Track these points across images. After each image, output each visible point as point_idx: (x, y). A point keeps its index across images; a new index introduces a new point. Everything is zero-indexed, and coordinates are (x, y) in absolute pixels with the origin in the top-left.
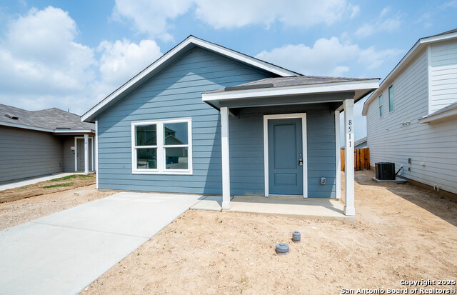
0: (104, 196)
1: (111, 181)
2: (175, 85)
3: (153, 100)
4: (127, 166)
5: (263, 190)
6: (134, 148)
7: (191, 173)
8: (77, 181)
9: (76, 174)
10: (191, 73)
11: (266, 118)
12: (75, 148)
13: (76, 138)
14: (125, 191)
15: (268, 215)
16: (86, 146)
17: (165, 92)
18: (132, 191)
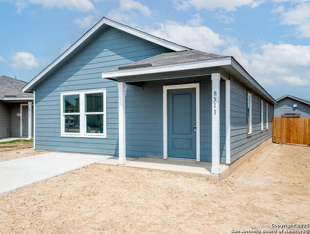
0: (38, 154)
1: (45, 143)
2: (94, 61)
3: (78, 73)
4: (57, 130)
5: (162, 153)
6: (63, 115)
7: (105, 137)
8: (21, 144)
9: (21, 139)
10: (106, 50)
11: (166, 88)
12: (21, 115)
13: (21, 105)
14: (55, 151)
15: (150, 170)
16: (30, 112)
17: (86, 67)
18: (60, 151)
